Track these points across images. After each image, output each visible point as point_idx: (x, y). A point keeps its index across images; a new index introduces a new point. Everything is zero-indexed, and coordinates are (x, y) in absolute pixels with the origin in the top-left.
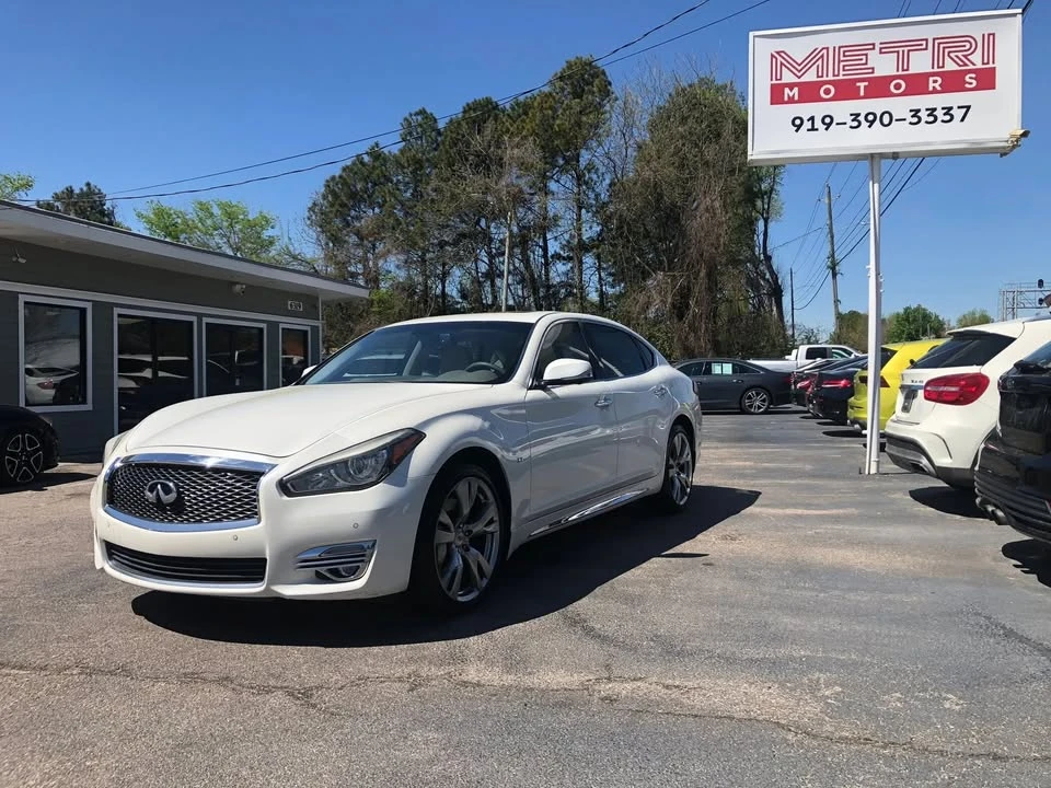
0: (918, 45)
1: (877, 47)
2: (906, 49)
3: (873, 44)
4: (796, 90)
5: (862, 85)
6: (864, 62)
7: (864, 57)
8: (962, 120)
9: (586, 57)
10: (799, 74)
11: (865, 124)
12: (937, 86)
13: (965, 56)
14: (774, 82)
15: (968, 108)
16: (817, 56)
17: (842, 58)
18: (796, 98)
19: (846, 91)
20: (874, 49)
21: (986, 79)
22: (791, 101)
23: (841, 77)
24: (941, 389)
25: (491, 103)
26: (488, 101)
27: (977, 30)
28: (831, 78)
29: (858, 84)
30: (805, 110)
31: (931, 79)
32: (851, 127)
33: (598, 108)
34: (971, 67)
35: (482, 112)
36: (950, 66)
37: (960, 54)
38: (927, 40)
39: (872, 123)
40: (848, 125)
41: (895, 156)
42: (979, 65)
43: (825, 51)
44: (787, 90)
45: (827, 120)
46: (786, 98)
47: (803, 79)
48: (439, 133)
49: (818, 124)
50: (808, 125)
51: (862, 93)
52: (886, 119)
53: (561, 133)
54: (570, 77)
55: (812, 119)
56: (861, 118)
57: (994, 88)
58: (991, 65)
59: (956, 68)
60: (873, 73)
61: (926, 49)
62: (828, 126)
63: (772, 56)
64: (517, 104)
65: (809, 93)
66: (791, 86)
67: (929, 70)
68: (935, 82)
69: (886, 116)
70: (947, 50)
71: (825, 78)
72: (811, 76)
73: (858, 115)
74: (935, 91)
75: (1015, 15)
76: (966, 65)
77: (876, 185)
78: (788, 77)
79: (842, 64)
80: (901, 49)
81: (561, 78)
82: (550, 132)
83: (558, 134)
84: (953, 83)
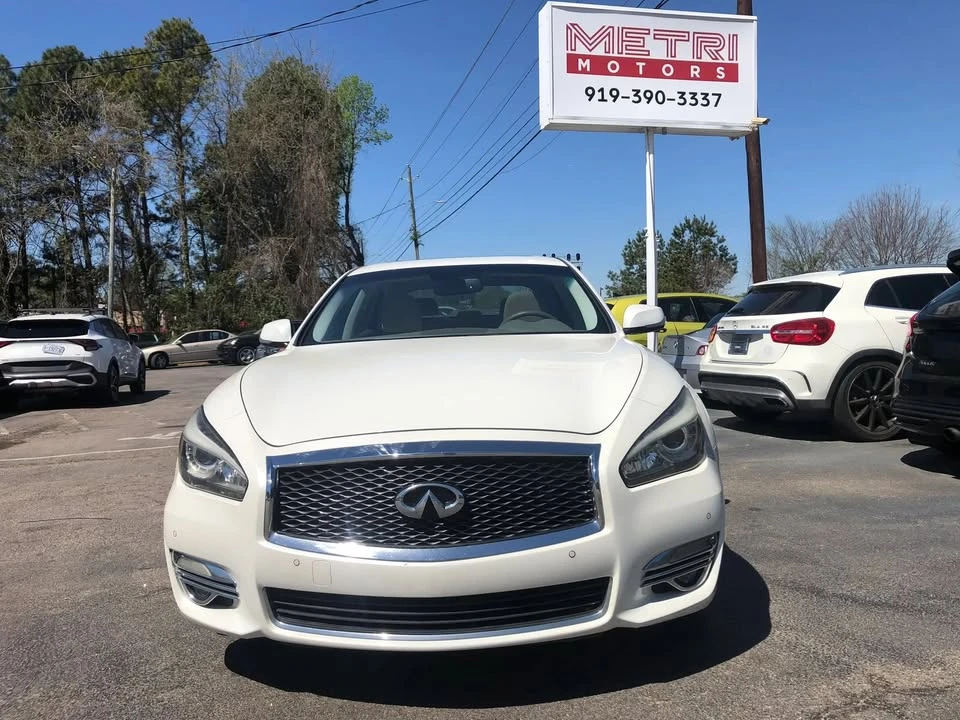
0: (682, 36)
1: (652, 33)
2: (674, 38)
3: (649, 30)
4: (588, 61)
5: (641, 65)
6: (641, 44)
7: (641, 40)
8: (716, 106)
9: (184, 19)
10: (590, 48)
11: (644, 100)
12: (697, 73)
13: (716, 51)
14: (570, 52)
15: (720, 95)
16: (605, 33)
17: (625, 39)
18: (588, 69)
19: (628, 68)
20: (649, 34)
21: (732, 73)
22: (584, 71)
23: (624, 55)
24: (792, 332)
25: (76, 53)
26: (72, 51)
27: (726, 29)
28: (616, 55)
29: (638, 64)
30: (597, 81)
31: (692, 67)
32: (634, 101)
33: (200, 72)
34: (721, 61)
35: (66, 63)
36: (706, 58)
37: (712, 49)
38: (688, 33)
39: (650, 99)
40: (631, 100)
41: (664, 131)
42: (727, 61)
43: (611, 30)
44: (580, 61)
45: (614, 93)
46: (580, 69)
47: (593, 53)
48: (13, 77)
49: (607, 96)
50: (598, 95)
51: (641, 73)
52: (659, 97)
53: (163, 93)
54: (169, 37)
55: (602, 90)
56: (641, 94)
57: (737, 81)
58: (734, 62)
59: (709, 60)
60: (648, 55)
61: (688, 40)
62: (615, 98)
63: (568, 28)
64: (108, 58)
65: (599, 66)
66: (584, 58)
67: (690, 59)
68: (695, 70)
69: (660, 95)
70: (703, 44)
71: (611, 55)
72: (599, 51)
73: (638, 91)
74: (695, 78)
75: (752, 21)
76: (717, 59)
77: (651, 156)
78: (581, 50)
79: (625, 43)
80: (669, 38)
81: (159, 37)
82: (151, 90)
83: (160, 93)
84: (708, 72)
